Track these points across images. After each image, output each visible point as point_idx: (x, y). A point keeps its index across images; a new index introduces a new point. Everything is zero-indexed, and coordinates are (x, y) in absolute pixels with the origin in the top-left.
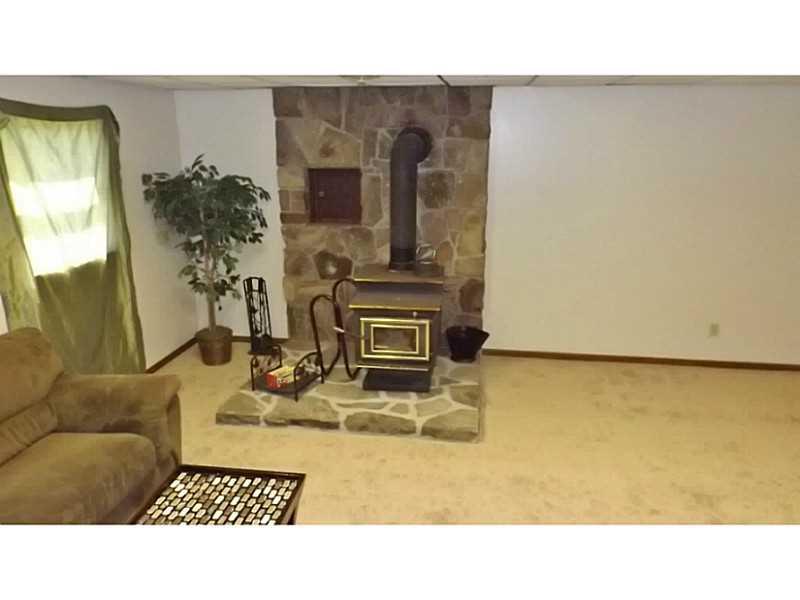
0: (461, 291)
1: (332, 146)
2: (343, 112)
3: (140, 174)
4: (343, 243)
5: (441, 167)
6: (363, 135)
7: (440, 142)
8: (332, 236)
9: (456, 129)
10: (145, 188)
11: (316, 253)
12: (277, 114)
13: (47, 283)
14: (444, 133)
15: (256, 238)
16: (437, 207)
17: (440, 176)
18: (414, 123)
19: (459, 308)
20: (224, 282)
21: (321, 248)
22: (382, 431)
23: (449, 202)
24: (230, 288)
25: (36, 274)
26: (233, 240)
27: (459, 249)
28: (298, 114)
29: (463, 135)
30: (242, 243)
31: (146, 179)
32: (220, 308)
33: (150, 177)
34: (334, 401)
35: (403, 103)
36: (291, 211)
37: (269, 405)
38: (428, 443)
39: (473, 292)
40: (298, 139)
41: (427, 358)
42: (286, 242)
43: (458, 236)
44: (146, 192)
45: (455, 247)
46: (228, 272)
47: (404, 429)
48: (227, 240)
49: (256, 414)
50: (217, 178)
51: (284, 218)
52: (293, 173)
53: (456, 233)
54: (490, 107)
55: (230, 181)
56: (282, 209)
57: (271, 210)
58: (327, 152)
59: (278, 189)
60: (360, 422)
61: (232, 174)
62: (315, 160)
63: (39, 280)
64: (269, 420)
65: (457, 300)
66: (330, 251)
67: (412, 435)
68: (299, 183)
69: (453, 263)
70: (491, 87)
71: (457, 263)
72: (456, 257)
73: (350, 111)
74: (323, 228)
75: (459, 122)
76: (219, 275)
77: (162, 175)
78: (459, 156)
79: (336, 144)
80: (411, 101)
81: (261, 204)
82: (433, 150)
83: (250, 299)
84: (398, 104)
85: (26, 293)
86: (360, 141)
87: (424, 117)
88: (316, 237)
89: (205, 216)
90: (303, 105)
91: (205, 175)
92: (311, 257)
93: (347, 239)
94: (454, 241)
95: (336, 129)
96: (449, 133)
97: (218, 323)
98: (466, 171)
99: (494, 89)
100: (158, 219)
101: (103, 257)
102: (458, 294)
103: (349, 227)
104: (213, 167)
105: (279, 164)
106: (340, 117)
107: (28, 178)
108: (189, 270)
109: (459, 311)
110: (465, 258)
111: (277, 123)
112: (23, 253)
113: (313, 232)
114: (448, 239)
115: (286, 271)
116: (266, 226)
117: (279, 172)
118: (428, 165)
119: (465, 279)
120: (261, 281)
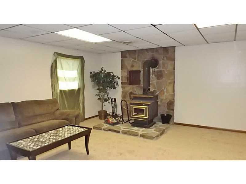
0: (167, 104)
1: (134, 65)
2: (137, 55)
3: (90, 72)
4: (136, 90)
5: (161, 69)
6: (141, 61)
7: (161, 62)
8: (133, 88)
9: (165, 58)
10: (90, 75)
11: (129, 92)
12: (122, 58)
13: (63, 92)
14: (162, 59)
15: (115, 88)
16: (160, 80)
17: (161, 71)
18: (154, 57)
19: (167, 109)
20: (106, 99)
21: (130, 91)
22: (130, 135)
23: (163, 78)
24: (108, 100)
25: (60, 89)
26: (108, 88)
27: (166, 91)
28: (127, 58)
29: (167, 60)
30: (111, 89)
31: (91, 73)
32: (105, 105)
33: (92, 73)
34: (122, 127)
35: (151, 53)
36: (123, 82)
37: (106, 126)
38: (141, 139)
39: (171, 104)
40: (126, 63)
41: (147, 118)
42: (123, 89)
43: (166, 88)
44: (90, 76)
45: (165, 91)
46: (107, 96)
47: (136, 135)
48: (107, 88)
49: (102, 127)
50: (106, 72)
51: (122, 83)
52: (125, 72)
53: (165, 87)
54: (174, 52)
55: (109, 73)
56: (122, 81)
57: (119, 81)
58: (132, 66)
59: (121, 76)
60: (125, 132)
61: (109, 72)
62: (130, 68)
63: (61, 91)
64: (105, 129)
65: (166, 106)
66: (133, 92)
67: (137, 137)
68: (126, 74)
69: (165, 96)
70: (175, 46)
71: (166, 95)
72: (165, 94)
73: (138, 56)
74: (131, 86)
75: (166, 57)
76: (105, 97)
77: (94, 72)
78: (166, 65)
79: (135, 64)
80: (153, 52)
81: (117, 80)
82: (159, 64)
83: (112, 103)
84: (150, 53)
85: (57, 93)
86: (140, 63)
87: (157, 56)
88: (129, 88)
89: (103, 82)
90: (128, 55)
91: (103, 72)
92: (128, 94)
93: (137, 89)
94: (165, 89)
95: (135, 60)
96: (163, 60)
97: (104, 109)
98: (168, 70)
99: (176, 47)
100: (92, 82)
101: (77, 88)
102: (166, 105)
103: (137, 86)
104: (105, 70)
105: (121, 70)
106: (136, 57)
107: (61, 69)
108: (98, 95)
109: (167, 110)
110: (168, 94)
111: (122, 60)
112: (57, 84)
113: (129, 87)
114: (163, 89)
115: (122, 97)
116: (118, 85)
117: (121, 72)
118: (157, 68)
119: (168, 100)
120: (115, 99)
